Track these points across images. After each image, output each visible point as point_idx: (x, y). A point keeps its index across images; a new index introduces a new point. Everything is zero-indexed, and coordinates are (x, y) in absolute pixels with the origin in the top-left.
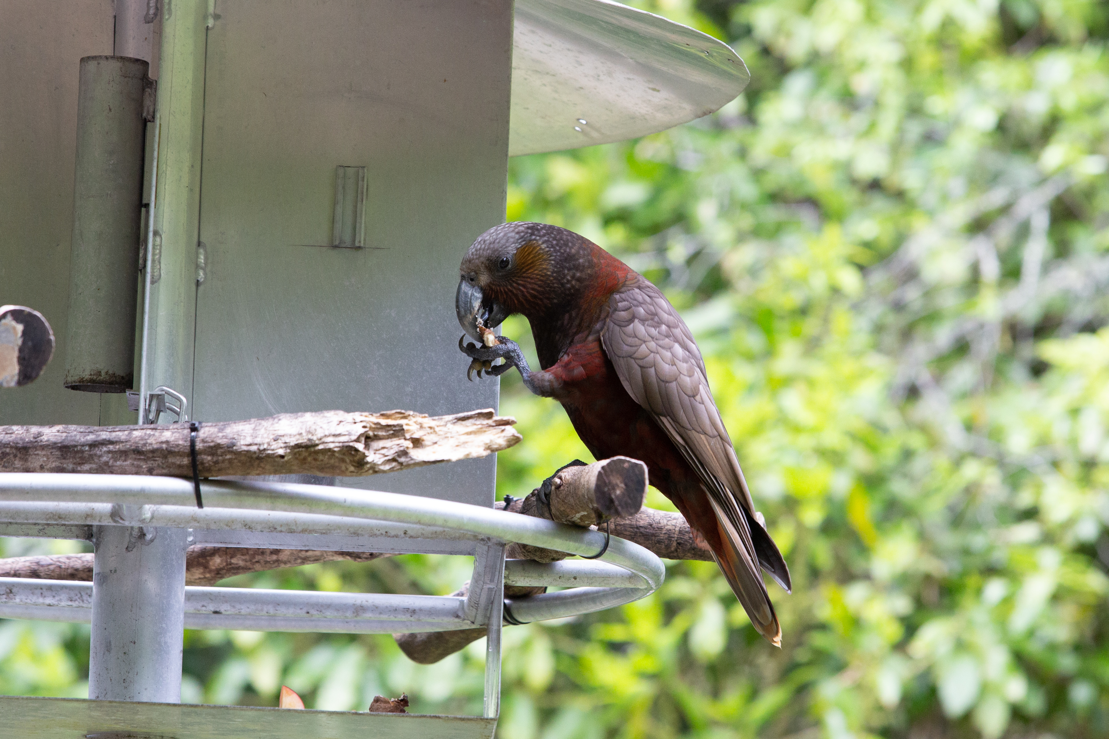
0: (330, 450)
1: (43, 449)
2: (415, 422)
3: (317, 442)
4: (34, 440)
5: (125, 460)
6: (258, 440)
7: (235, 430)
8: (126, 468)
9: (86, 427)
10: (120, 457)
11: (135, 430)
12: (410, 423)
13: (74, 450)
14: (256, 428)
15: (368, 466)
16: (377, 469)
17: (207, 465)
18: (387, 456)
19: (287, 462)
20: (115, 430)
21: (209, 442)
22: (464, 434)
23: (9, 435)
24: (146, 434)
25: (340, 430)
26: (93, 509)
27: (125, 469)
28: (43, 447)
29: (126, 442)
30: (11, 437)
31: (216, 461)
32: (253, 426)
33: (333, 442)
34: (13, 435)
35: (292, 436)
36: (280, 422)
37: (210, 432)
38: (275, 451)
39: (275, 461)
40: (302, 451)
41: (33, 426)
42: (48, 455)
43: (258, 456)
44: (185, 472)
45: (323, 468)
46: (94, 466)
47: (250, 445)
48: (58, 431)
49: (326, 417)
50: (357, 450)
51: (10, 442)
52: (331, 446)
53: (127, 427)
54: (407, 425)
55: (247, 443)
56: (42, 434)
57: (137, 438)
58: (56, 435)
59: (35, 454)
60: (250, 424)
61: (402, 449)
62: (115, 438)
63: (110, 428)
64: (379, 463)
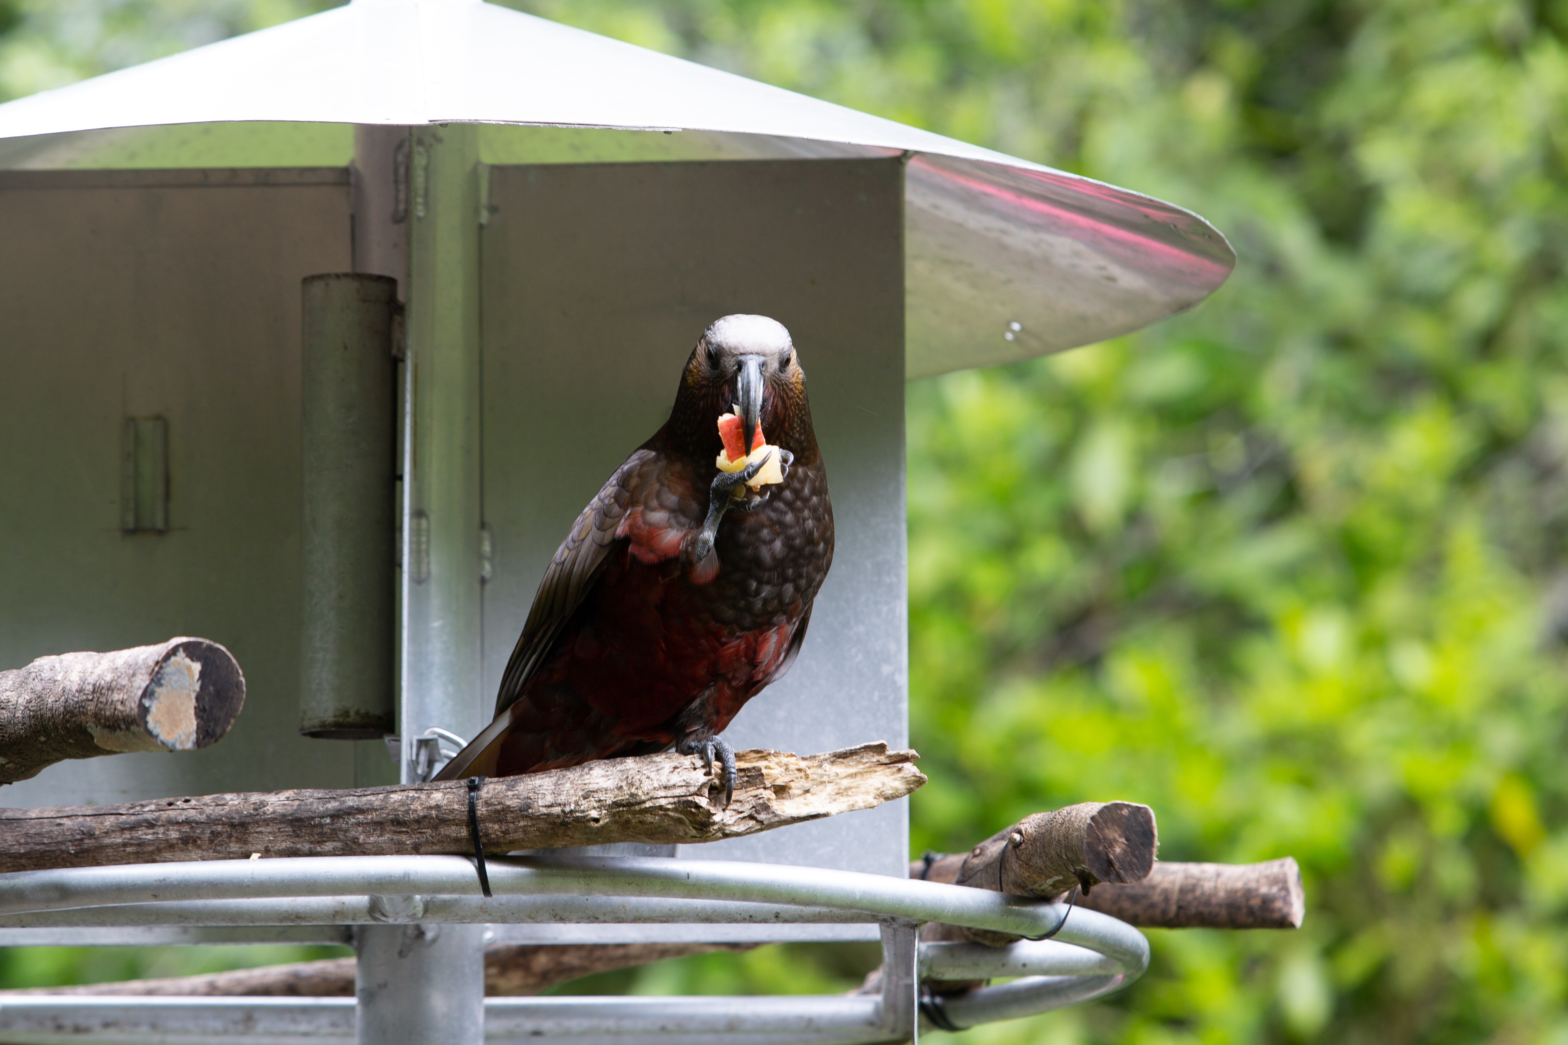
0: (661, 808)
1: (268, 825)
2: (777, 764)
3: (643, 798)
4: (255, 813)
5: (381, 835)
6: (562, 799)
7: (530, 787)
8: (383, 845)
9: (327, 791)
10: (374, 830)
11: (392, 792)
12: (772, 765)
13: (311, 824)
14: (559, 782)
15: (716, 827)
16: (727, 832)
17: (493, 836)
18: (742, 812)
19: (603, 827)
20: (366, 793)
21: (495, 805)
22: (846, 777)
23: (220, 807)
24: (407, 797)
25: (675, 779)
26: (344, 903)
27: (382, 847)
28: (267, 822)
29: (382, 809)
30: (223, 810)
31: (506, 830)
32: (554, 779)
33: (665, 797)
34: (225, 807)
35: (609, 792)
36: (591, 772)
37: (497, 791)
38: (587, 813)
39: (586, 827)
40: (623, 811)
41: (253, 793)
42: (275, 833)
43: (563, 820)
44: (464, 849)
45: (653, 834)
46: (339, 845)
47: (551, 806)
48: (288, 799)
49: (654, 762)
50: (698, 807)
51: (222, 816)
52: (663, 802)
53: (382, 788)
54: (766, 768)
55: (547, 803)
56: (265, 804)
57: (396, 804)
58: (284, 805)
59: (257, 833)
60: (550, 777)
61: (761, 801)
62: (365, 804)
63: (359, 791)
64: (731, 822)
